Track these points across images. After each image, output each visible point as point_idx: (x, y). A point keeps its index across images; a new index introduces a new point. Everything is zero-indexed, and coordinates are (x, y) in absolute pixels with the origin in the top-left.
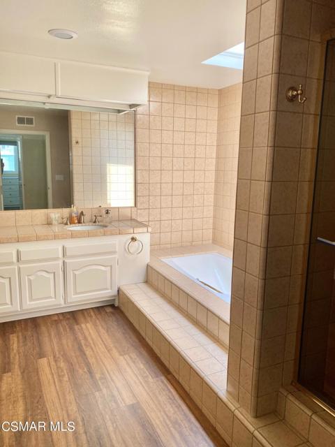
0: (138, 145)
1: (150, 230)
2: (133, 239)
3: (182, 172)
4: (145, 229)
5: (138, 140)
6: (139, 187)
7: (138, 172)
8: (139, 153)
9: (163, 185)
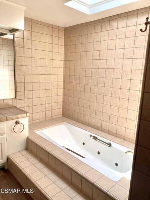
0: (17, 58)
1: (28, 115)
2: (17, 123)
3: (45, 76)
4: (25, 115)
5: (16, 54)
6: (18, 85)
7: (17, 75)
8: (17, 63)
9: (33, 84)
